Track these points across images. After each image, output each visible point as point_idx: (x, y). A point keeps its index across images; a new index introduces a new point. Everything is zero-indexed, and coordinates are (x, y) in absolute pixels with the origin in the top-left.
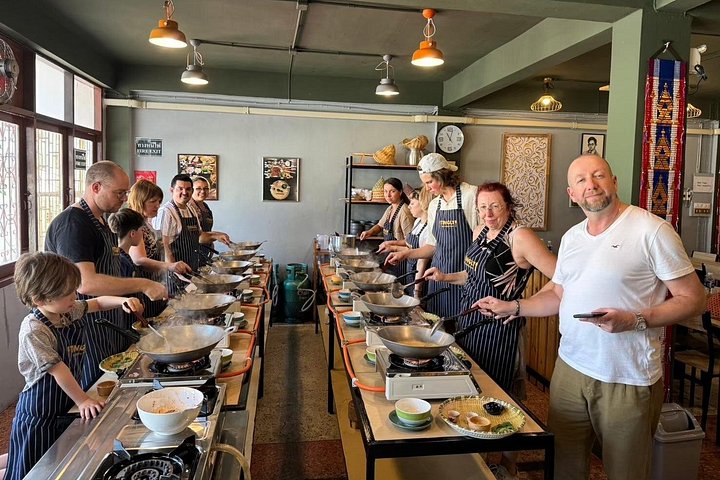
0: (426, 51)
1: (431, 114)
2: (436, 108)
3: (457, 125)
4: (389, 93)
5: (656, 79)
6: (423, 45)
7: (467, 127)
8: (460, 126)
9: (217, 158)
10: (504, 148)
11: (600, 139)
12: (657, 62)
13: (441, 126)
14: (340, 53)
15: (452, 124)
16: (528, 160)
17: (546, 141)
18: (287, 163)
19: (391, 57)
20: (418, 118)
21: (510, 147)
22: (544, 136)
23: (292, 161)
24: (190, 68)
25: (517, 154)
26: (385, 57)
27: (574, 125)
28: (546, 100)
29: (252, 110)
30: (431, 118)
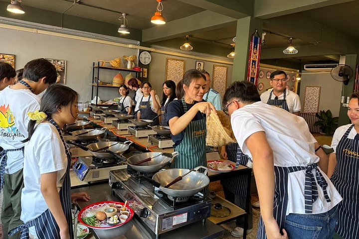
0: (158, 17)
1: (136, 45)
2: (139, 42)
3: (148, 51)
4: (124, 32)
5: (253, 43)
6: (156, 14)
7: (152, 53)
8: (149, 52)
9: (15, 57)
10: (167, 64)
11: (202, 64)
12: (254, 37)
13: (141, 51)
14: (101, 8)
15: (146, 51)
16: (176, 70)
17: (183, 63)
18: (59, 63)
19: (127, 15)
20: (130, 46)
21: (169, 64)
22: (182, 61)
23: (62, 62)
24: (13, 3)
25: (172, 68)
26: (123, 14)
27: (193, 57)
28: (187, 45)
29: (39, 31)
30: (137, 47)
